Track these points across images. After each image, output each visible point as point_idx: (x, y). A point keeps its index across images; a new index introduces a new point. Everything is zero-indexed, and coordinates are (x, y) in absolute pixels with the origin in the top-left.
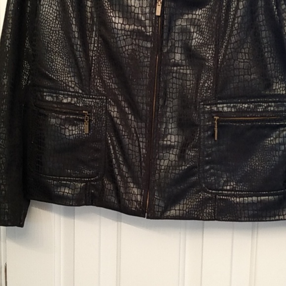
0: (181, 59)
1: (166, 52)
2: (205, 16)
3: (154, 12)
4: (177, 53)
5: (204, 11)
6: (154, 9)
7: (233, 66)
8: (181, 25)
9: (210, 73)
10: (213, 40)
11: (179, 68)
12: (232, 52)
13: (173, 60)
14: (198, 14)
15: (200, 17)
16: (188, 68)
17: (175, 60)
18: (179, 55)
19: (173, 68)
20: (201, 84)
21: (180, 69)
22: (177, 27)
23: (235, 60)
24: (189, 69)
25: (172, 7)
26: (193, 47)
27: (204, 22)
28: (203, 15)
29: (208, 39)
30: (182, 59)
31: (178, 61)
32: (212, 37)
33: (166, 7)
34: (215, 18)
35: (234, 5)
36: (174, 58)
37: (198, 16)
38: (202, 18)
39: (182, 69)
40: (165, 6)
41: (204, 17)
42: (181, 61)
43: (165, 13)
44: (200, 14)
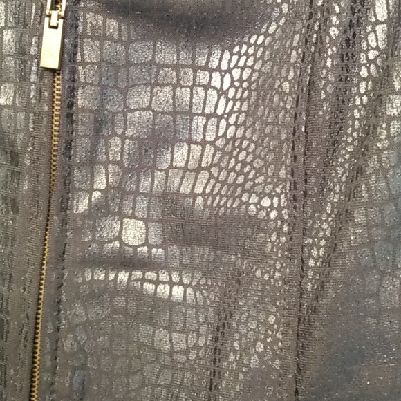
0: (146, 243)
1: (83, 215)
2: (245, 76)
3: (33, 51)
4: (133, 217)
5: (239, 54)
6: (34, 40)
7: (378, 301)
8: (149, 108)
9: (268, 314)
10: (282, 174)
11: (138, 274)
12: (371, 242)
13: (117, 244)
14: (218, 69)
15: (227, 78)
16: (175, 279)
17: (122, 243)
18: (141, 224)
19: (112, 277)
20: (232, 358)
21: (143, 280)
22: (133, 117)
23: (382, 274)
24: (181, 283)
25: (111, 38)
26: (200, 200)
27: (242, 100)
28: (236, 74)
29: (259, 171)
30: (153, 240)
31: (135, 248)
32: (278, 162)
33: (84, 35)
34: (286, 86)
35: (371, 37)
36: (119, 238)
37: (216, 75)
38: (232, 85)
39: (151, 281)
40: (80, 29)
41: (241, 80)
42: (145, 249)
43: (79, 58)
44: (224, 66)
